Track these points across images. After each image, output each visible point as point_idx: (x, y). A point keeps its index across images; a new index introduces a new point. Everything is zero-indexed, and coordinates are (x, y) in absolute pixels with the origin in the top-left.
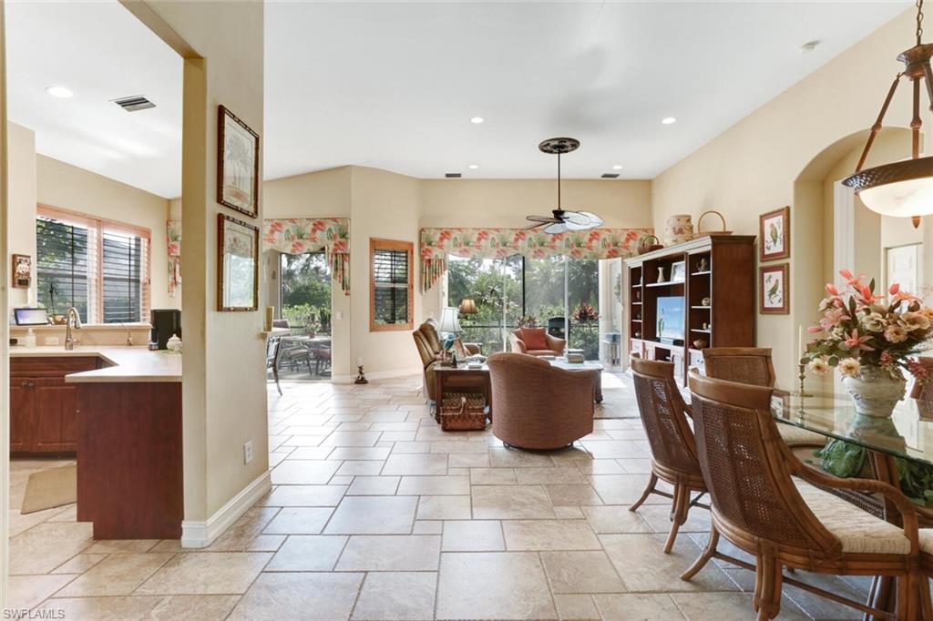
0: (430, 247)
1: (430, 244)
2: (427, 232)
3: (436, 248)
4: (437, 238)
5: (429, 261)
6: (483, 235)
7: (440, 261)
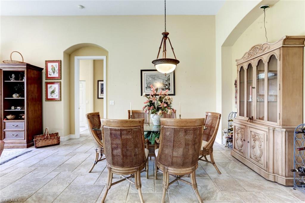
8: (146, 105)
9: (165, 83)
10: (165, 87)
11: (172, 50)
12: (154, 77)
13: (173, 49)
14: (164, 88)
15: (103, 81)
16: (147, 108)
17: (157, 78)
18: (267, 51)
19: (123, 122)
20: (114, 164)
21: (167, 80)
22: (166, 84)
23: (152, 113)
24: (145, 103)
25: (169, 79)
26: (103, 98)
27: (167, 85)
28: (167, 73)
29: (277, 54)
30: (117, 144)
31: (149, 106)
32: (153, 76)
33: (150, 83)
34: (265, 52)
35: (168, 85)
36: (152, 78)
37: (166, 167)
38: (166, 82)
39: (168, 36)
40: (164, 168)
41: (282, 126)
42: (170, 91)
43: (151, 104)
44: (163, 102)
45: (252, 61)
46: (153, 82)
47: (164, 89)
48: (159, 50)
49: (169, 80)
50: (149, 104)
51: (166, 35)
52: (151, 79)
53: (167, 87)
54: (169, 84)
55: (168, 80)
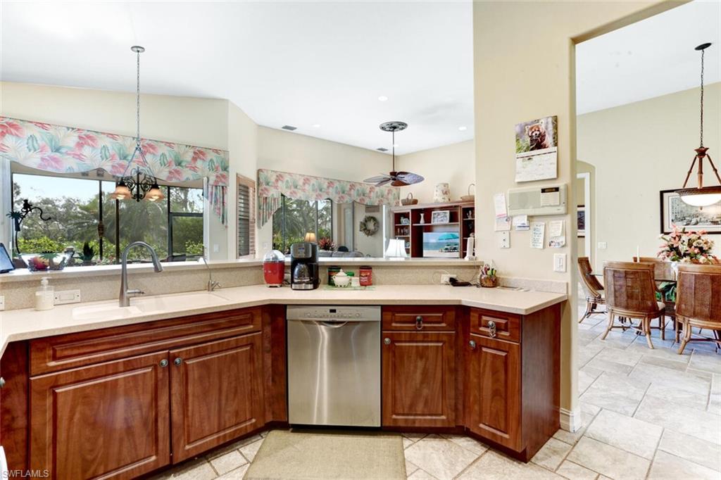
0: (267, 187)
1: (268, 184)
2: (265, 173)
3: (272, 188)
4: (273, 179)
5: (266, 198)
6: (306, 181)
7: (275, 199)
8: (663, 249)
11: (714, 172)
13: (716, 170)
15: (583, 206)
16: (664, 253)
19: (627, 264)
20: (616, 305)
23: (673, 260)
24: (661, 247)
26: (584, 237)
30: (621, 286)
31: (668, 251)
37: (687, 318)
39: (706, 153)
40: (684, 319)
43: (672, 248)
44: (693, 247)
48: (687, 175)
50: (668, 248)
51: (702, 152)
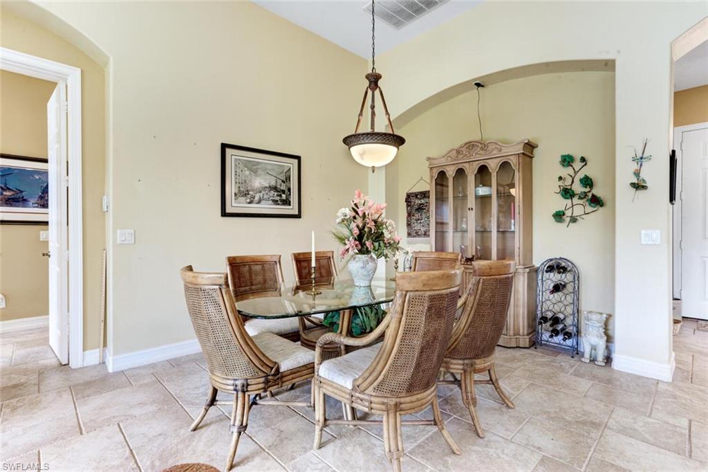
9: (281, 185)
10: (281, 196)
12: (255, 167)
14: (278, 198)
17: (262, 172)
18: (495, 154)
21: (284, 179)
22: (282, 188)
25: (288, 179)
27: (283, 192)
28: (376, 166)
29: (513, 161)
32: (253, 165)
33: (245, 181)
34: (493, 155)
35: (286, 191)
36: (250, 170)
38: (283, 184)
41: (523, 265)
42: (291, 207)
45: (467, 165)
46: (253, 180)
47: (277, 201)
49: (290, 180)
51: (375, 80)
52: (247, 173)
53: (284, 196)
54: (289, 190)
55: (286, 179)
